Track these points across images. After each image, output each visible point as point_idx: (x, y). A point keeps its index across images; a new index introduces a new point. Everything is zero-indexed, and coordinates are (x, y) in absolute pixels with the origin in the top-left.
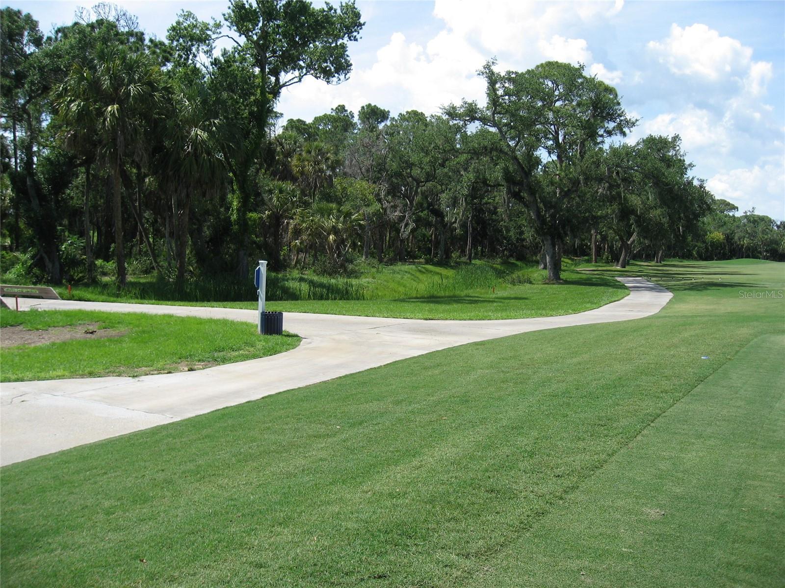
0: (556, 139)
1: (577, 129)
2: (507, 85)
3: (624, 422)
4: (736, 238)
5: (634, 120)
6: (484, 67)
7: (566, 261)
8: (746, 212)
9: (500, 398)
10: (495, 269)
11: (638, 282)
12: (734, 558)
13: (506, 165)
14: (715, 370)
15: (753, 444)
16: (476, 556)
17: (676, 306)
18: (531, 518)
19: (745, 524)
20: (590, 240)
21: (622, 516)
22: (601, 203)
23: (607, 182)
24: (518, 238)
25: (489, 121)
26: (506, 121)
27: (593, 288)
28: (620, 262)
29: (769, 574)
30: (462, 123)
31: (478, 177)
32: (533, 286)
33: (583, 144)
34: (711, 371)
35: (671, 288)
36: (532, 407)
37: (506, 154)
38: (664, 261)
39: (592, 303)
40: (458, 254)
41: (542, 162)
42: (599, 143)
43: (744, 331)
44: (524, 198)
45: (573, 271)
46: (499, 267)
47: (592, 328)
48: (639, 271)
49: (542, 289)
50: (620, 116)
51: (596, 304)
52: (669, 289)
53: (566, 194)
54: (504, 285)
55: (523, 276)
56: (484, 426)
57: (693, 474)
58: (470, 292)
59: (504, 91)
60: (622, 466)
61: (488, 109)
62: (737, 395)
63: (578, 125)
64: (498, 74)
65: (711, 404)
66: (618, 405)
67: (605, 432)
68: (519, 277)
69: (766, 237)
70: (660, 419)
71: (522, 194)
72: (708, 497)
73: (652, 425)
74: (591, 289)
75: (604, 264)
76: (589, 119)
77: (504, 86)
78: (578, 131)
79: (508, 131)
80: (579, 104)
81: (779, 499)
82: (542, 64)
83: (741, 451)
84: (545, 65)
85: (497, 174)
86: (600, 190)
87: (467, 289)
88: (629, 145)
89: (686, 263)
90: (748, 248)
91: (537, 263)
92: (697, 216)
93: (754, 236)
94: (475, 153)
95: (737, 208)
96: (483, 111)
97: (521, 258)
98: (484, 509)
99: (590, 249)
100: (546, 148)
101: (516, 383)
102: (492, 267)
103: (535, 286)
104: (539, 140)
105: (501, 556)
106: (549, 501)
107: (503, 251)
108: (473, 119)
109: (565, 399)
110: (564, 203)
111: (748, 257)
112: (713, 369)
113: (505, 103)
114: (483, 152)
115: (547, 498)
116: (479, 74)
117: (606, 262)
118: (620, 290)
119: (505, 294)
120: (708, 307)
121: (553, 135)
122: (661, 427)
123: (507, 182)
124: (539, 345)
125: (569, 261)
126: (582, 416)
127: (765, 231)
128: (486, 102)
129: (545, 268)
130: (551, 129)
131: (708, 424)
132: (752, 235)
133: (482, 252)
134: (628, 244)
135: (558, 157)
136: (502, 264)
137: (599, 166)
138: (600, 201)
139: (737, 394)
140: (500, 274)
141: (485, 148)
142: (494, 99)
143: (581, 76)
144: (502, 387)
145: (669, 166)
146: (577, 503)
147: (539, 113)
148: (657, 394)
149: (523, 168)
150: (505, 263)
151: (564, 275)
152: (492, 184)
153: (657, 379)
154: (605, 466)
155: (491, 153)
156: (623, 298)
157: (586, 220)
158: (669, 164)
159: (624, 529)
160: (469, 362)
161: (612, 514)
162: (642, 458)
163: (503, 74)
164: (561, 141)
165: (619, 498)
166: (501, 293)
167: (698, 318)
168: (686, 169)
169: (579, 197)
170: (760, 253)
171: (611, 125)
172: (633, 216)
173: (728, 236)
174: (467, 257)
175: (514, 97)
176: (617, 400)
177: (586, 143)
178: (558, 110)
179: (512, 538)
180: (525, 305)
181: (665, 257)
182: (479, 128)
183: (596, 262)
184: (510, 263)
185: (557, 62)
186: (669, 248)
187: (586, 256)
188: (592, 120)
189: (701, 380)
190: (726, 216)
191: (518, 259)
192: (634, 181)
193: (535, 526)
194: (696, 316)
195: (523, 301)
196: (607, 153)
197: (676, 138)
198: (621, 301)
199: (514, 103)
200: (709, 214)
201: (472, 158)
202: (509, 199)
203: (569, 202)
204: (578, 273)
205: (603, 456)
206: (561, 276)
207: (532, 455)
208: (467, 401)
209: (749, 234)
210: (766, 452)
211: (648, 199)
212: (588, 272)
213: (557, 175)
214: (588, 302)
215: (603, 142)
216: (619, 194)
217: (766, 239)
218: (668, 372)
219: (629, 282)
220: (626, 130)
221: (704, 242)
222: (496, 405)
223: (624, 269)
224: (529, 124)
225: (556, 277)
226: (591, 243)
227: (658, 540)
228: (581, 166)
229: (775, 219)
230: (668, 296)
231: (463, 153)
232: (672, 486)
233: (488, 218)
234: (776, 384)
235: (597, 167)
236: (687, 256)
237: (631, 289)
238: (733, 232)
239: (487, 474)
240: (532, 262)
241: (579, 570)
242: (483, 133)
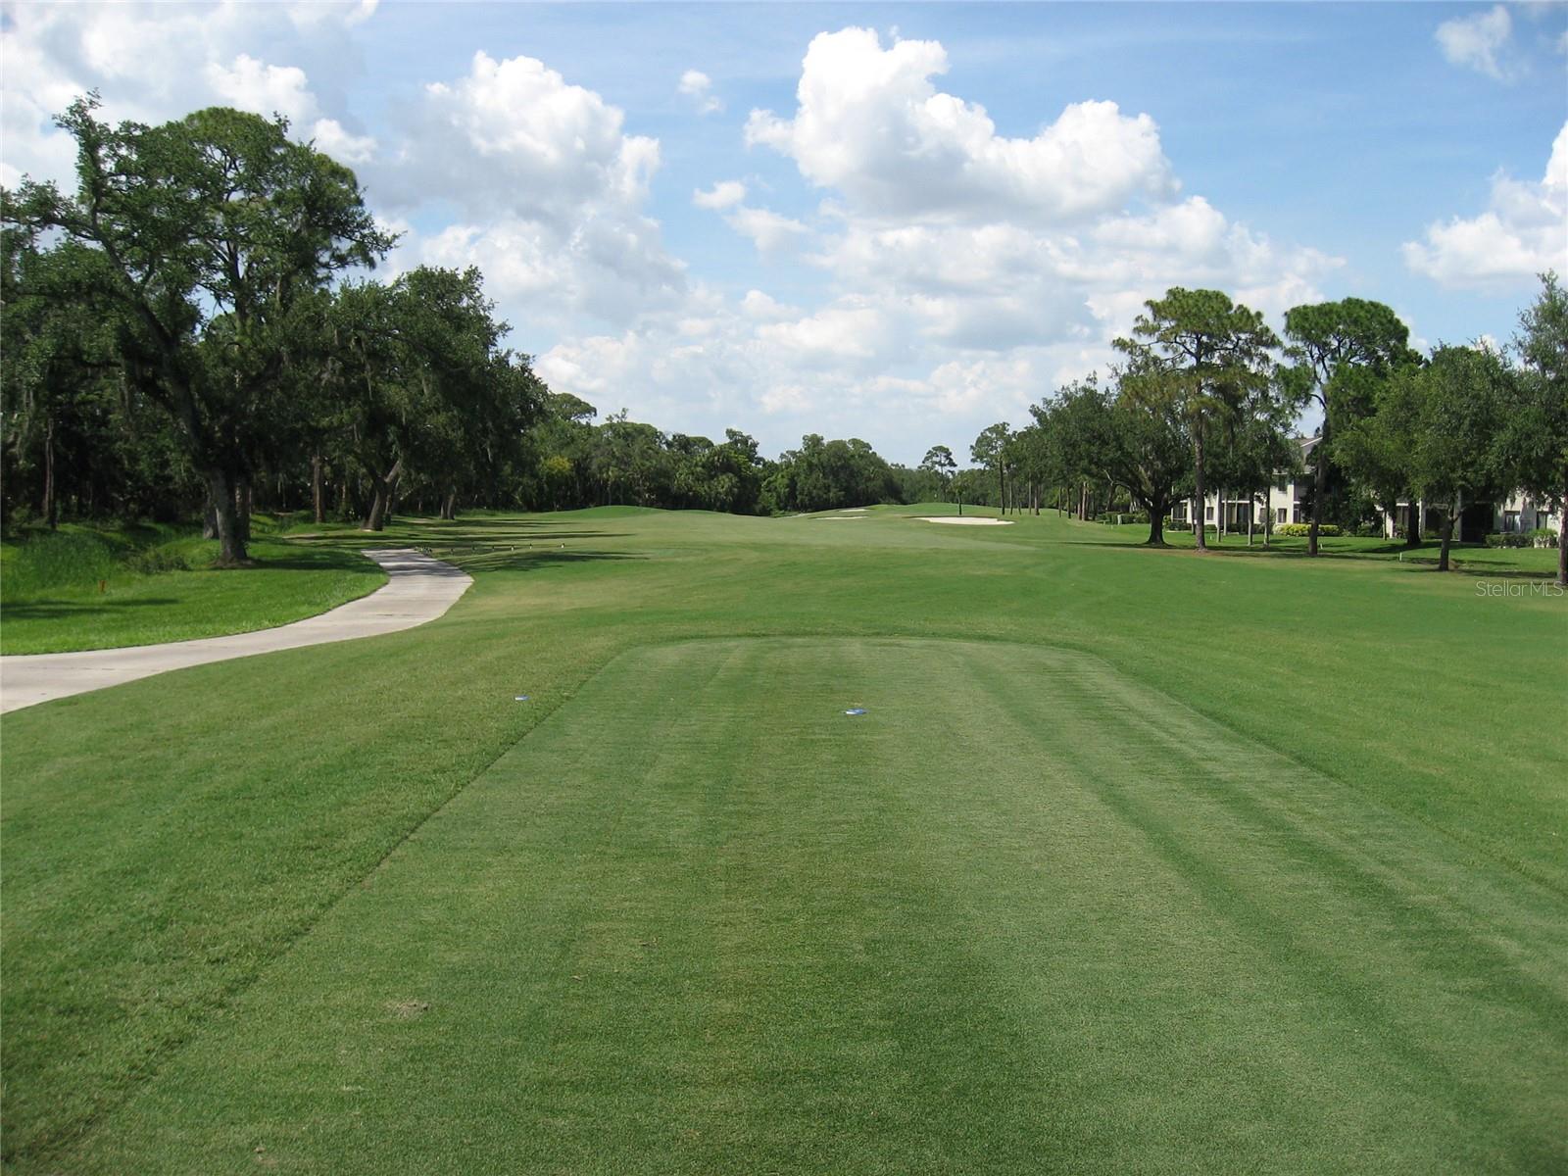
0: (231, 269)
1: (274, 250)
2: (123, 152)
3: (356, 838)
4: (594, 467)
5: (389, 236)
6: (71, 111)
7: (259, 522)
8: (610, 418)
9: (102, 815)
10: (109, 543)
11: (407, 558)
12: (554, 1071)
13: (122, 320)
14: (538, 721)
15: (600, 853)
16: (29, 1155)
17: (477, 602)
18: (154, 1055)
19: (576, 1004)
20: (310, 477)
21: (344, 1023)
22: (327, 402)
23: (340, 359)
24: (157, 476)
25: (85, 226)
26: (121, 229)
27: (316, 574)
28: (371, 520)
29: (616, 1089)
30: (23, 228)
31: (60, 347)
32: (188, 574)
33: (286, 281)
34: (531, 723)
35: (470, 568)
36: (169, 825)
37: (123, 297)
38: (459, 514)
39: (310, 603)
40: (26, 512)
41: (202, 317)
42: (320, 281)
43: (598, 644)
44: (164, 391)
45: (276, 542)
46: (117, 537)
47: (307, 653)
48: (410, 537)
49: (208, 580)
50: (361, 226)
51: (318, 605)
52: (465, 569)
53: (254, 383)
54: (126, 575)
55: (168, 554)
56: (62, 876)
57: (486, 923)
58: (51, 593)
59: (116, 165)
60: (348, 925)
61: (82, 200)
62: (579, 765)
63: (277, 242)
64: (104, 128)
65: (528, 787)
66: (346, 804)
67: (318, 861)
68: (157, 556)
69: (648, 464)
70: (427, 825)
71: (160, 383)
72: (513, 964)
73: (413, 837)
74: (311, 576)
75: (340, 525)
76: (299, 231)
77: (115, 155)
78: (277, 256)
79: (127, 249)
80: (279, 200)
81: (641, 951)
82: (200, 113)
83: (577, 869)
84: (206, 116)
85: (104, 340)
86: (325, 376)
87: (44, 586)
88: (381, 286)
89: (501, 517)
90: (617, 485)
91: (199, 526)
92: (517, 426)
93: (626, 464)
94: (55, 295)
95: (595, 410)
96: (71, 204)
97: (167, 516)
98: (52, 1051)
99: (312, 495)
100: (211, 287)
101: (139, 779)
102: (102, 539)
103: (194, 575)
104: (194, 271)
105: (87, 1143)
106: (195, 1015)
107: (126, 503)
108: (48, 221)
109: (239, 804)
110: (251, 402)
111: (616, 502)
112: (536, 718)
113: (120, 190)
114: (73, 294)
115: (191, 1008)
116: (60, 125)
117: (343, 521)
118: (368, 576)
119: (128, 594)
120: (538, 601)
121: (224, 260)
122: (429, 839)
123: (126, 358)
124: (195, 695)
125: (269, 521)
126: (272, 834)
127: (647, 452)
128: (77, 185)
129: (216, 536)
130: (222, 249)
131: (519, 825)
132: (623, 462)
133: (80, 504)
134: (385, 483)
135: (237, 305)
136: (124, 530)
137: (322, 326)
138: (325, 397)
139: (576, 762)
140: (117, 551)
141: (77, 284)
142: (94, 182)
143: (281, 142)
144: (109, 791)
145: (459, 329)
146: (254, 1010)
147: (194, 213)
148: (425, 777)
149: (160, 328)
150: (132, 528)
151: (254, 550)
152: (95, 361)
153: (427, 746)
154: (314, 929)
155: (89, 294)
156: (375, 590)
157: (295, 436)
158: (459, 324)
159: (347, 1049)
160: (39, 743)
161: (323, 1022)
162: (389, 903)
163: (114, 128)
164: (241, 273)
165: (338, 989)
166: (117, 593)
167: (516, 623)
168: (495, 334)
169: (282, 388)
170: (638, 494)
171: (344, 245)
172: (393, 428)
173: (579, 464)
174: (46, 518)
175: (140, 178)
176: (345, 795)
177: (294, 279)
178: (234, 209)
179: (111, 1102)
180: (170, 615)
181: (461, 506)
182: (64, 240)
183: (323, 520)
184: (141, 528)
185: (232, 111)
186: (468, 489)
187: (302, 508)
188: (304, 233)
189: (512, 741)
190: (574, 426)
191: (159, 520)
192: (392, 357)
193: (164, 1070)
194: (513, 620)
195: (167, 606)
196: (337, 301)
197: (473, 274)
198: (372, 597)
199: (140, 190)
200: (543, 421)
201: (48, 305)
202: (131, 393)
203: (262, 400)
204: (285, 543)
205: (311, 910)
206: (250, 552)
207: (162, 924)
208: (28, 827)
209: (618, 458)
210: (623, 865)
211: (422, 392)
212: (307, 542)
213: (236, 344)
214: (304, 604)
215: (329, 278)
216: (363, 383)
217: (649, 468)
218: (450, 732)
219: (387, 558)
220: (375, 255)
221: (534, 476)
222: (92, 829)
223: (379, 533)
224: (170, 237)
225: (238, 555)
226: (312, 482)
227: (412, 1060)
228: (283, 327)
229: (663, 431)
230: (463, 583)
231: (25, 293)
232: (445, 951)
233: (88, 434)
234: (649, 737)
235: (317, 329)
236: (504, 503)
237: (391, 573)
238: (587, 457)
239: (63, 977)
240: (190, 524)
241: (252, 1145)
242: (72, 252)
